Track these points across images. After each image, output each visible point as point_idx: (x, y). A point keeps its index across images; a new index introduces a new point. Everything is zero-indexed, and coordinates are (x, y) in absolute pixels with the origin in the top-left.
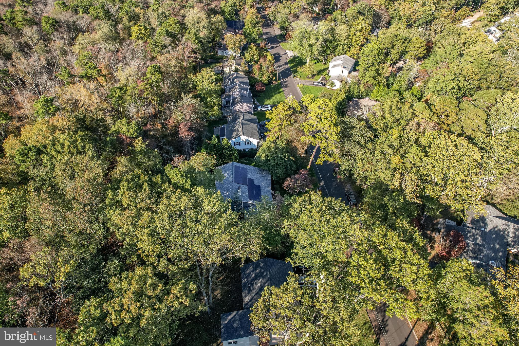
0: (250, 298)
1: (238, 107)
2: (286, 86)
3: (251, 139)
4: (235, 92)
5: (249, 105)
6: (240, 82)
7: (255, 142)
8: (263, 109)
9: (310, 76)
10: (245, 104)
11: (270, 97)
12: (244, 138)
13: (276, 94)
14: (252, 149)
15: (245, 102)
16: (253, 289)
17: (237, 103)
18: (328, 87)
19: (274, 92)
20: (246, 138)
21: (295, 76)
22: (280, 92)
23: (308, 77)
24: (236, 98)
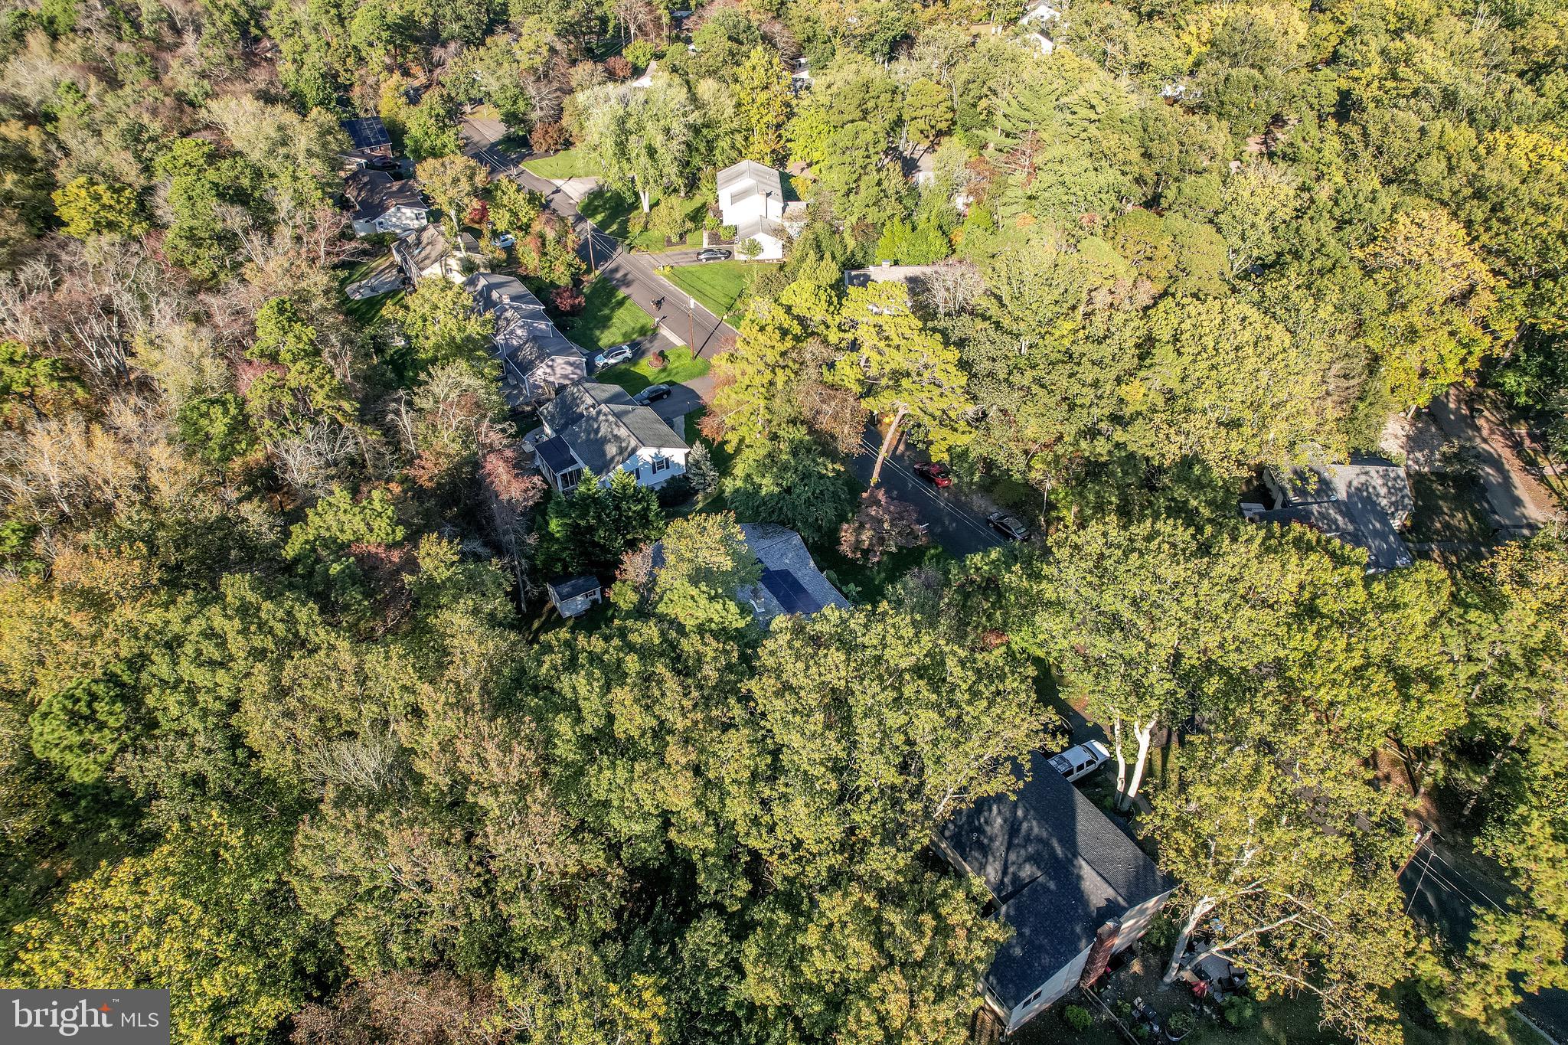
0: (998, 865)
1: (540, 373)
2: (626, 282)
3: (666, 452)
4: (512, 332)
5: (572, 359)
6: (513, 299)
7: (677, 455)
8: (612, 361)
9: (675, 239)
10: (560, 360)
11: (605, 323)
12: (646, 454)
13: (613, 310)
14: (673, 478)
15: (559, 353)
16: (992, 839)
17: (532, 362)
18: (743, 257)
19: (605, 305)
20: (653, 451)
21: (631, 248)
22: (621, 303)
23: (669, 243)
24: (520, 348)
